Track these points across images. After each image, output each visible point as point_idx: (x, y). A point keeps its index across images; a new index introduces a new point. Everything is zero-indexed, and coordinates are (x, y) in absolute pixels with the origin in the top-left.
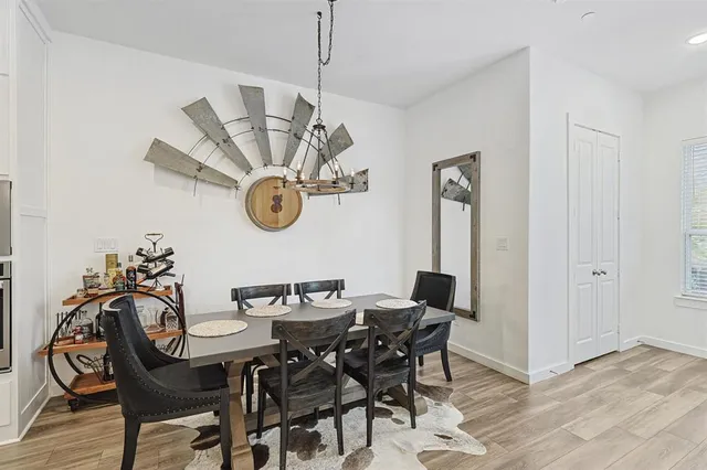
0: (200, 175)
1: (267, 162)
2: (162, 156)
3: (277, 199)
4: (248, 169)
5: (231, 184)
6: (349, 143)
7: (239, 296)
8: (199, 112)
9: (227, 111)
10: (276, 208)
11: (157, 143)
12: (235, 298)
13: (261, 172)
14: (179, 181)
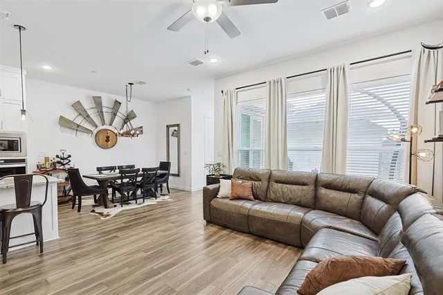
0: (78, 129)
1: (103, 123)
2: (64, 122)
3: (108, 137)
4: (96, 127)
5: (90, 132)
6: (135, 117)
7: (100, 170)
8: (77, 106)
9: (87, 105)
10: (107, 140)
11: (61, 117)
12: (98, 170)
13: (101, 127)
14: (69, 130)
